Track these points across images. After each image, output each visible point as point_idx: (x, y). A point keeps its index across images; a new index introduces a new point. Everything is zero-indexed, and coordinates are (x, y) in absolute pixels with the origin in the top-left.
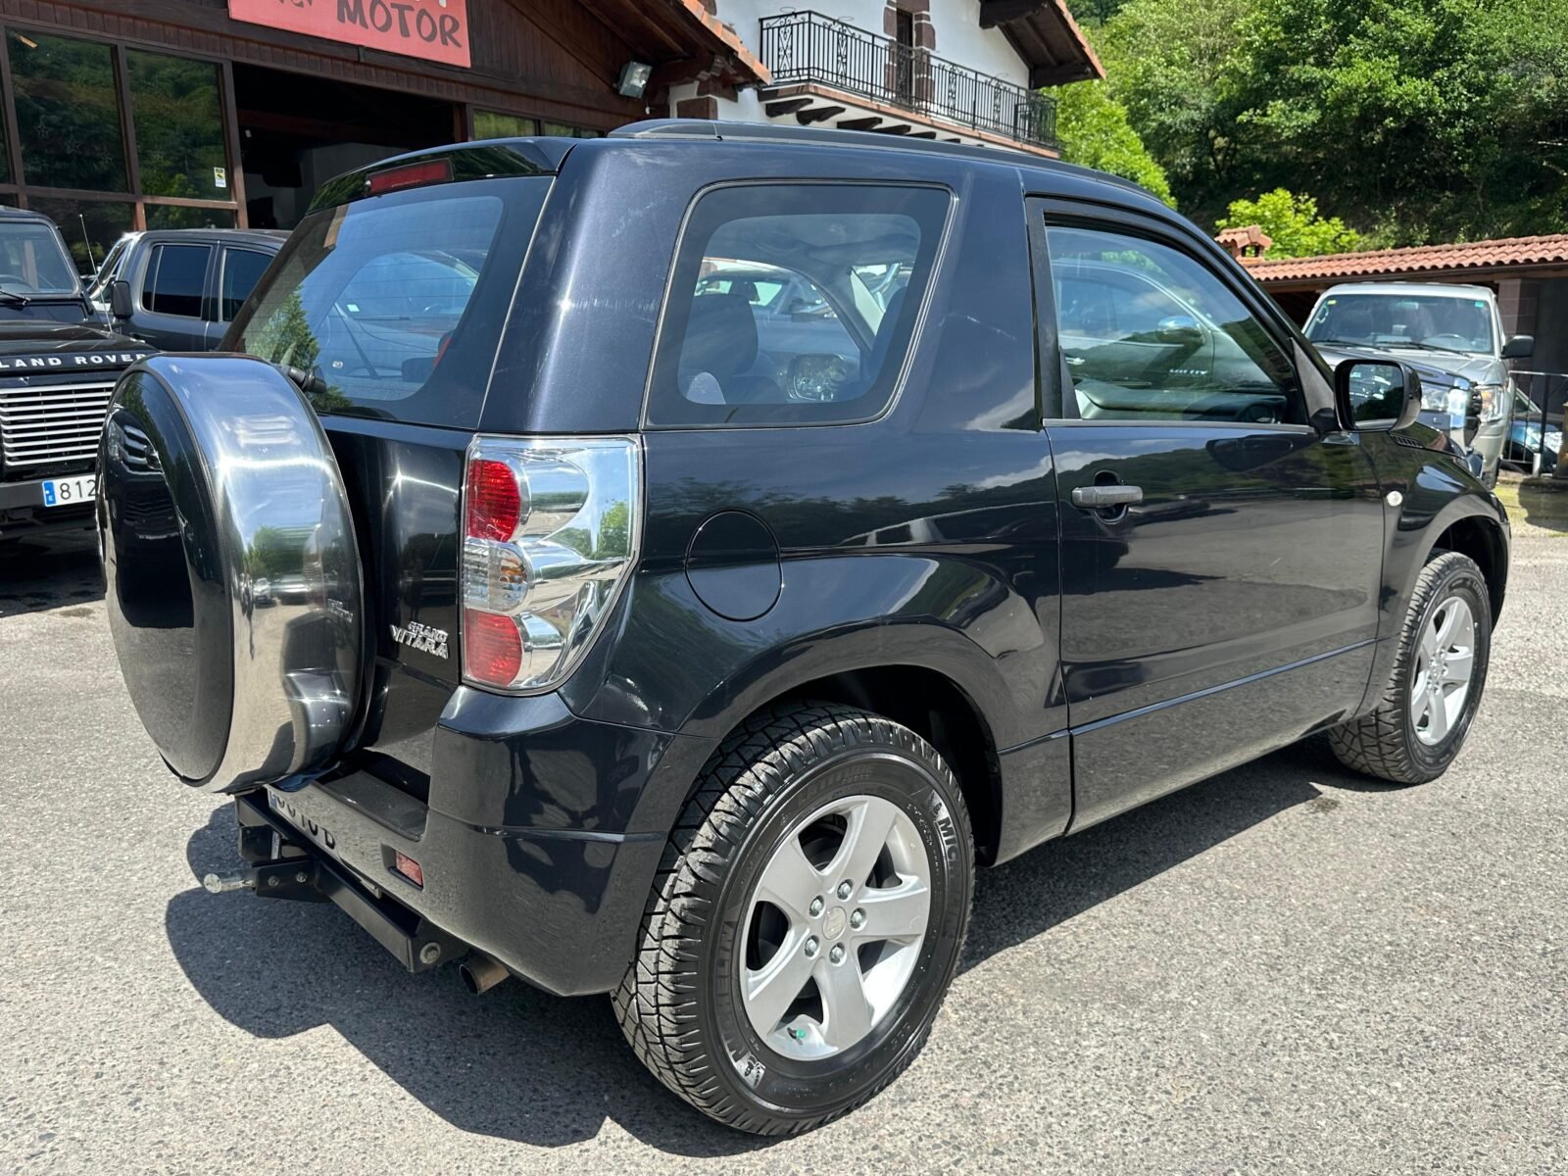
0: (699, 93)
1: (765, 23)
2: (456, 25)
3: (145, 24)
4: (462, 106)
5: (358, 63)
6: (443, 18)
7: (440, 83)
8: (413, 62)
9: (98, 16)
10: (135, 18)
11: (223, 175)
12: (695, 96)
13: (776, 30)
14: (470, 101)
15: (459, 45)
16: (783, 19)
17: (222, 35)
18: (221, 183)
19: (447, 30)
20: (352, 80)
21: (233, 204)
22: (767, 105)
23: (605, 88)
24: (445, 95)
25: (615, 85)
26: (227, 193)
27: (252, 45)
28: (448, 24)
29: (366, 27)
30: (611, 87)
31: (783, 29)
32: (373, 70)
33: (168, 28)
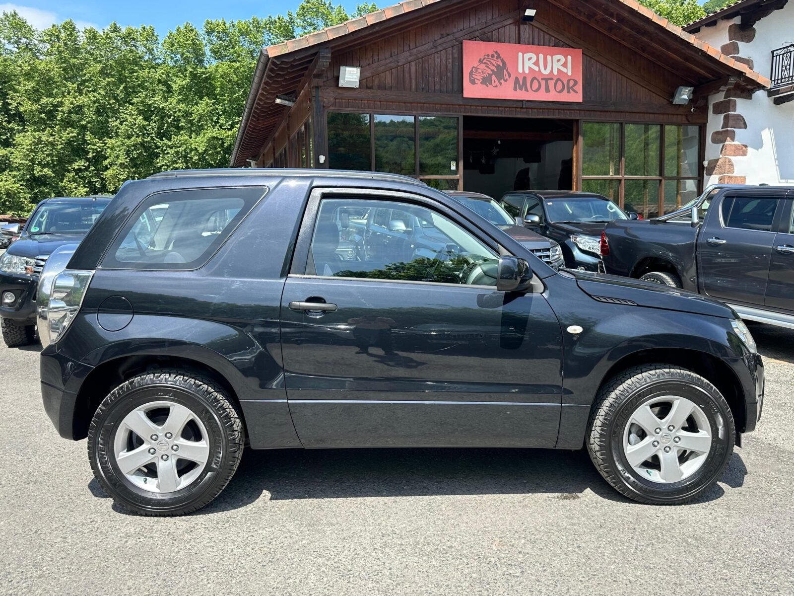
0: (724, 98)
1: (775, 53)
2: (576, 83)
3: (428, 105)
4: (577, 121)
5: (522, 108)
6: (569, 81)
7: (565, 111)
8: (551, 104)
9: (409, 105)
10: (423, 103)
11: (455, 164)
12: (723, 99)
13: (781, 56)
14: (581, 118)
15: (576, 92)
16: (786, 49)
17: (459, 105)
18: (453, 168)
19: (570, 86)
20: (519, 116)
21: (457, 177)
22: (774, 98)
23: (665, 102)
24: (568, 117)
25: (671, 100)
26: (455, 172)
27: (472, 107)
28: (572, 83)
29: (527, 91)
30: (668, 100)
31: (785, 55)
32: (530, 110)
33: (437, 106)
